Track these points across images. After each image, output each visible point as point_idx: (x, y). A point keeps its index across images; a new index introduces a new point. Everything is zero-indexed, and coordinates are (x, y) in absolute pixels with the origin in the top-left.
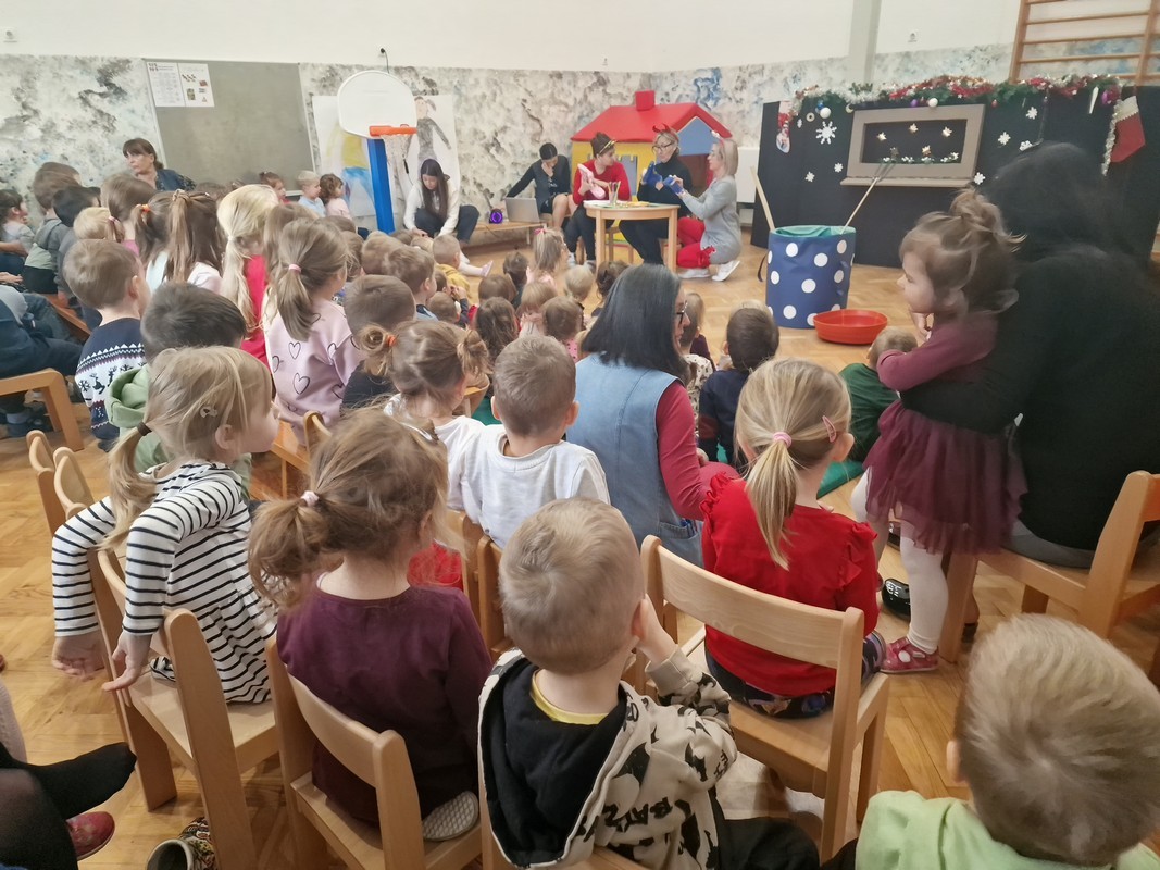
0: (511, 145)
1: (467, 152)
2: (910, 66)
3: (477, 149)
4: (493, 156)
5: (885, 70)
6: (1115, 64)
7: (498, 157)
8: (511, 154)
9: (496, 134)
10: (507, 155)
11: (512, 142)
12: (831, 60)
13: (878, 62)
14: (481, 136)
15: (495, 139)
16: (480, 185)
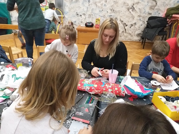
0: (139, 9)
1: (119, 10)
3: (124, 9)
4: (130, 12)
7: (132, 13)
8: (138, 12)
9: (134, 5)
10: (136, 12)
11: (140, 8)
14: (127, 4)
15: (132, 6)
16: (122, 21)
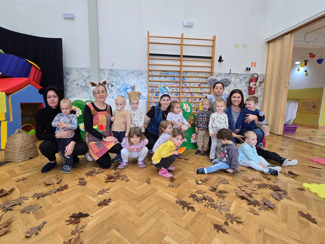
2: (113, 74)
5: (104, 74)
6: (172, 78)
12: (82, 69)
13: (101, 71)
